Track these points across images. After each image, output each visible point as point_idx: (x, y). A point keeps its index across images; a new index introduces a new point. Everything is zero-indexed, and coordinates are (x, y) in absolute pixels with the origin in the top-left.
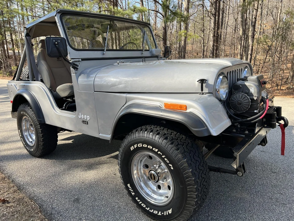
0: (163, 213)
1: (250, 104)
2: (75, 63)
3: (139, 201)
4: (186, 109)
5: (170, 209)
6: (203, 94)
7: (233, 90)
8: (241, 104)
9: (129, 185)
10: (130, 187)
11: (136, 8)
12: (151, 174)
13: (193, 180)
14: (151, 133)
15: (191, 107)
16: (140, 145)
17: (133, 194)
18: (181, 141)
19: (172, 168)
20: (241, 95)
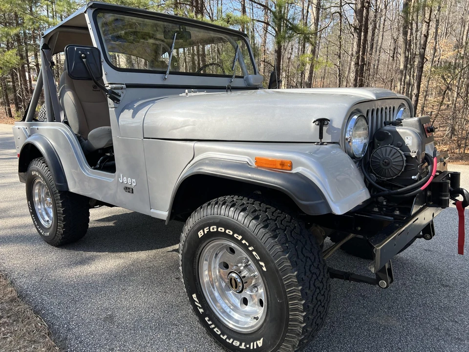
0: (248, 346)
1: (405, 165)
2: (115, 91)
3: (210, 323)
4: (291, 167)
5: (260, 340)
6: (322, 144)
7: (376, 141)
8: (388, 164)
9: (194, 296)
10: (196, 299)
11: (230, 17)
12: (231, 279)
13: (298, 290)
14: (232, 209)
15: (301, 164)
16: (213, 229)
17: (201, 311)
18: (281, 224)
19: (264, 269)
20: (389, 149)
